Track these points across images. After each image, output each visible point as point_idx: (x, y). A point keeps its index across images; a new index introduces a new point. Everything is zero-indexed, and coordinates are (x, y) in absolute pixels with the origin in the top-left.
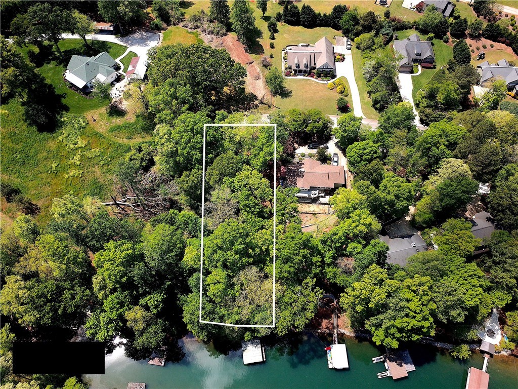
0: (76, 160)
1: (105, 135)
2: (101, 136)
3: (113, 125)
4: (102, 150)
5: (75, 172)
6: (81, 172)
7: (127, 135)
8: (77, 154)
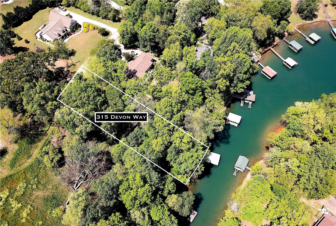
0: (15, 205)
1: (12, 172)
2: (11, 176)
3: (8, 163)
4: (24, 181)
5: (25, 211)
6: (29, 206)
7: (25, 157)
8: (11, 202)
